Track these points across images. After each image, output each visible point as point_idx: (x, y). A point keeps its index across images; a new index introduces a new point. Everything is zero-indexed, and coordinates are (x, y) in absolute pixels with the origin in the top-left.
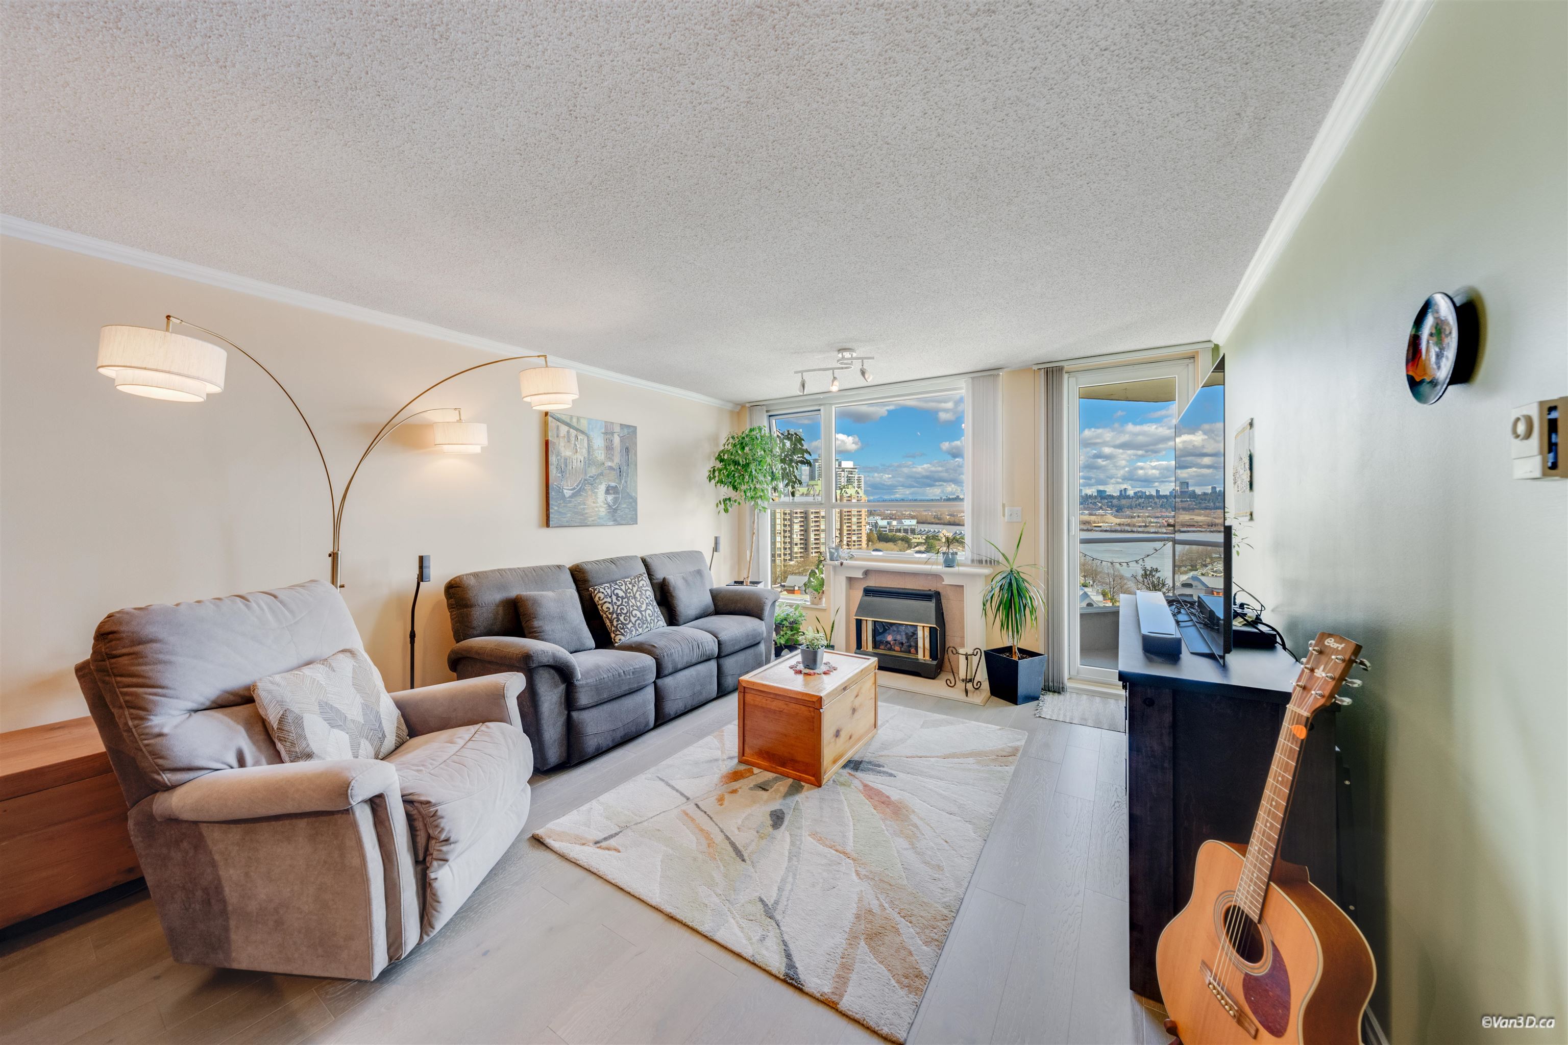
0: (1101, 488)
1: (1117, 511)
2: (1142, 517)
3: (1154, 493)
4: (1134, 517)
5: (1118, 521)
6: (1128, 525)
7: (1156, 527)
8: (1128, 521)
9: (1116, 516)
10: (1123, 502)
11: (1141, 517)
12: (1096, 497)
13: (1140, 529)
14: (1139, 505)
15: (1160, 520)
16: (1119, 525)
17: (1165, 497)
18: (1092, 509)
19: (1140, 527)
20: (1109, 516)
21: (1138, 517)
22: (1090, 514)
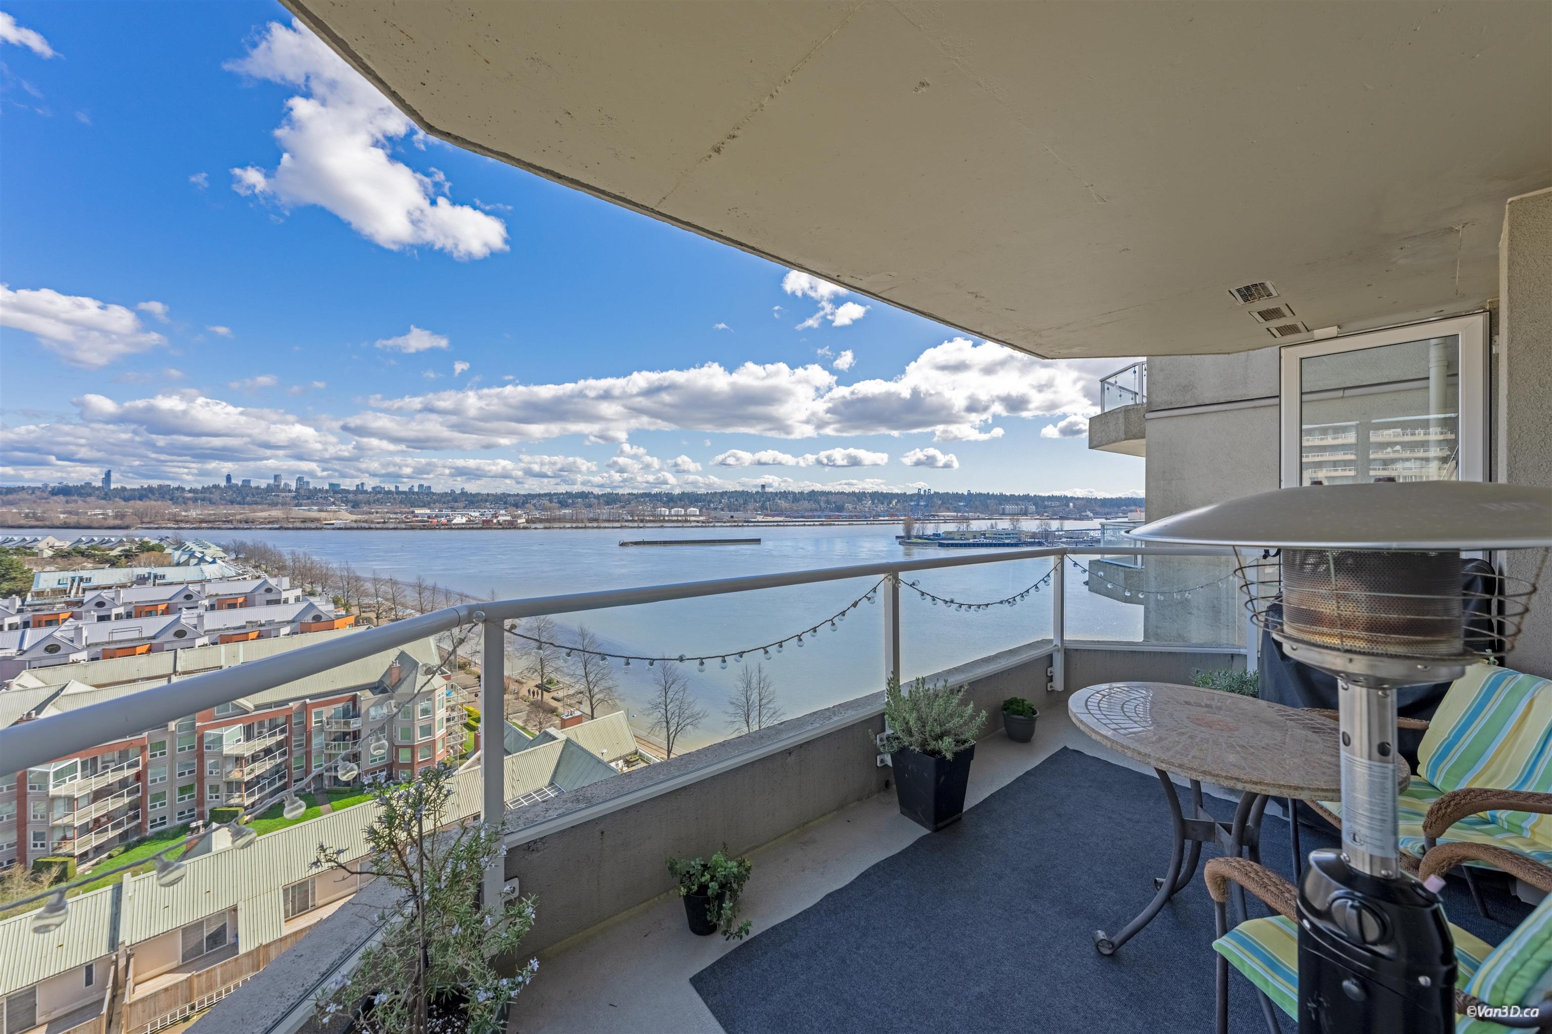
0: (334, 481)
1: (353, 507)
2: (381, 513)
3: (393, 489)
4: (372, 513)
5: (354, 517)
6: (366, 521)
7: (395, 522)
8: (366, 517)
9: (351, 513)
10: (360, 497)
11: (378, 513)
12: (327, 491)
13: (378, 526)
14: (378, 500)
15: (399, 516)
16: (356, 521)
17: (404, 493)
18: (323, 504)
19: (378, 523)
20: (343, 512)
21: (377, 513)
22: (320, 511)
